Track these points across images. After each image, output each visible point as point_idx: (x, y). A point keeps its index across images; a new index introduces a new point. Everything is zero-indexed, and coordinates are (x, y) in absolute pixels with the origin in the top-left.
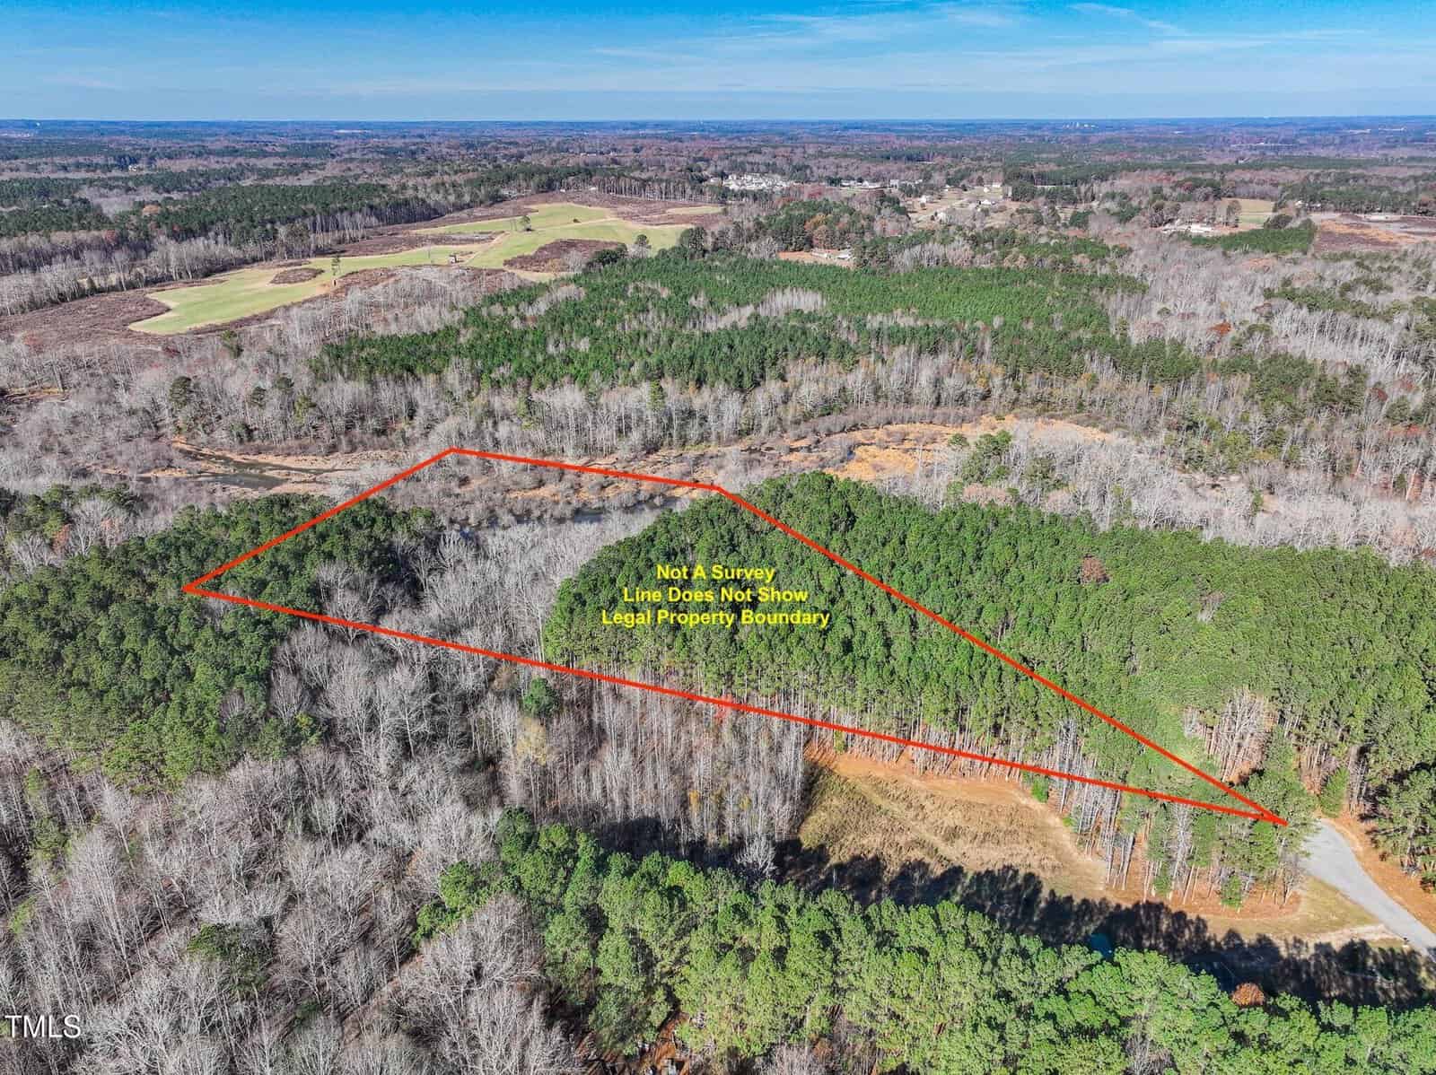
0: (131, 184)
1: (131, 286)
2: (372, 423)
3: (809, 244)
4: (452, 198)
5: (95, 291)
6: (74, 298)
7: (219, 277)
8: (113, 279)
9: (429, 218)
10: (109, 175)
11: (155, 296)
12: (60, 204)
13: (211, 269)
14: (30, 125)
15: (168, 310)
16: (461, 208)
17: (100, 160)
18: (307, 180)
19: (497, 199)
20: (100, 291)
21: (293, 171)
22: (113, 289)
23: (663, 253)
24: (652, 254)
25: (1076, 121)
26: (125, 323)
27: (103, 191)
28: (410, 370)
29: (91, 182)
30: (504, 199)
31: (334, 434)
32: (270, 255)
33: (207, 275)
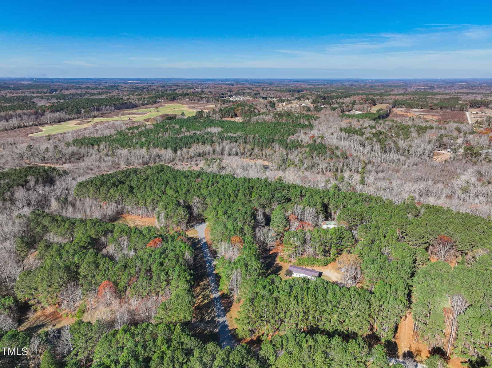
0: (50, 97)
1: (35, 125)
2: (77, 157)
3: (236, 116)
4: (141, 102)
5: (24, 126)
6: (18, 128)
7: (62, 123)
8: (31, 123)
9: (133, 108)
10: (45, 95)
11: (41, 128)
12: (26, 103)
13: (60, 121)
14: (32, 79)
15: (42, 131)
16: (144, 105)
17: (45, 90)
18: (103, 97)
19: (156, 102)
20: (26, 126)
21: (101, 94)
22: (30, 126)
23: (189, 117)
24: (186, 117)
25: (370, 79)
26: (28, 134)
27: (40, 99)
28: (93, 145)
29: (37, 97)
30: (158, 102)
31: (66, 160)
32: (78, 118)
33: (58, 122)
